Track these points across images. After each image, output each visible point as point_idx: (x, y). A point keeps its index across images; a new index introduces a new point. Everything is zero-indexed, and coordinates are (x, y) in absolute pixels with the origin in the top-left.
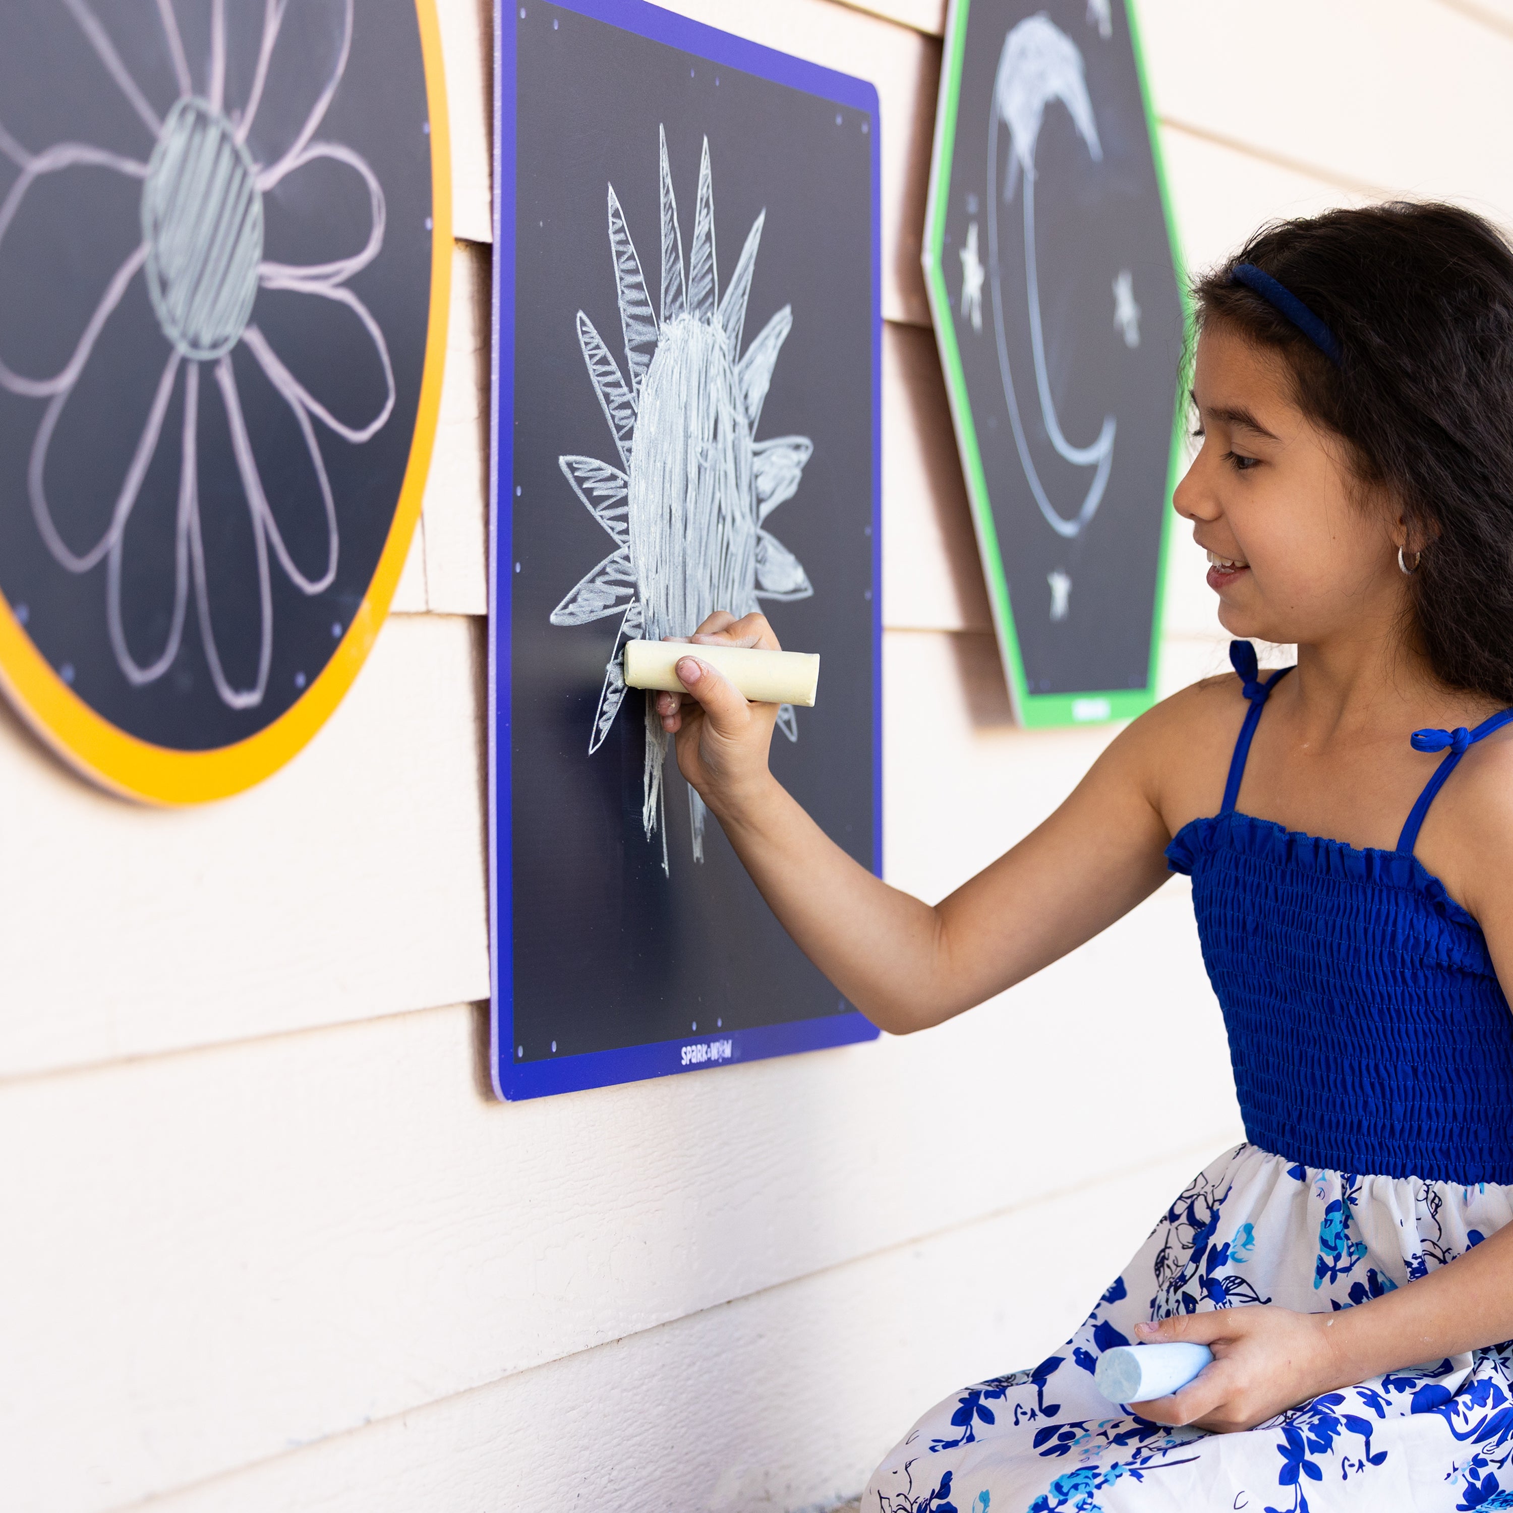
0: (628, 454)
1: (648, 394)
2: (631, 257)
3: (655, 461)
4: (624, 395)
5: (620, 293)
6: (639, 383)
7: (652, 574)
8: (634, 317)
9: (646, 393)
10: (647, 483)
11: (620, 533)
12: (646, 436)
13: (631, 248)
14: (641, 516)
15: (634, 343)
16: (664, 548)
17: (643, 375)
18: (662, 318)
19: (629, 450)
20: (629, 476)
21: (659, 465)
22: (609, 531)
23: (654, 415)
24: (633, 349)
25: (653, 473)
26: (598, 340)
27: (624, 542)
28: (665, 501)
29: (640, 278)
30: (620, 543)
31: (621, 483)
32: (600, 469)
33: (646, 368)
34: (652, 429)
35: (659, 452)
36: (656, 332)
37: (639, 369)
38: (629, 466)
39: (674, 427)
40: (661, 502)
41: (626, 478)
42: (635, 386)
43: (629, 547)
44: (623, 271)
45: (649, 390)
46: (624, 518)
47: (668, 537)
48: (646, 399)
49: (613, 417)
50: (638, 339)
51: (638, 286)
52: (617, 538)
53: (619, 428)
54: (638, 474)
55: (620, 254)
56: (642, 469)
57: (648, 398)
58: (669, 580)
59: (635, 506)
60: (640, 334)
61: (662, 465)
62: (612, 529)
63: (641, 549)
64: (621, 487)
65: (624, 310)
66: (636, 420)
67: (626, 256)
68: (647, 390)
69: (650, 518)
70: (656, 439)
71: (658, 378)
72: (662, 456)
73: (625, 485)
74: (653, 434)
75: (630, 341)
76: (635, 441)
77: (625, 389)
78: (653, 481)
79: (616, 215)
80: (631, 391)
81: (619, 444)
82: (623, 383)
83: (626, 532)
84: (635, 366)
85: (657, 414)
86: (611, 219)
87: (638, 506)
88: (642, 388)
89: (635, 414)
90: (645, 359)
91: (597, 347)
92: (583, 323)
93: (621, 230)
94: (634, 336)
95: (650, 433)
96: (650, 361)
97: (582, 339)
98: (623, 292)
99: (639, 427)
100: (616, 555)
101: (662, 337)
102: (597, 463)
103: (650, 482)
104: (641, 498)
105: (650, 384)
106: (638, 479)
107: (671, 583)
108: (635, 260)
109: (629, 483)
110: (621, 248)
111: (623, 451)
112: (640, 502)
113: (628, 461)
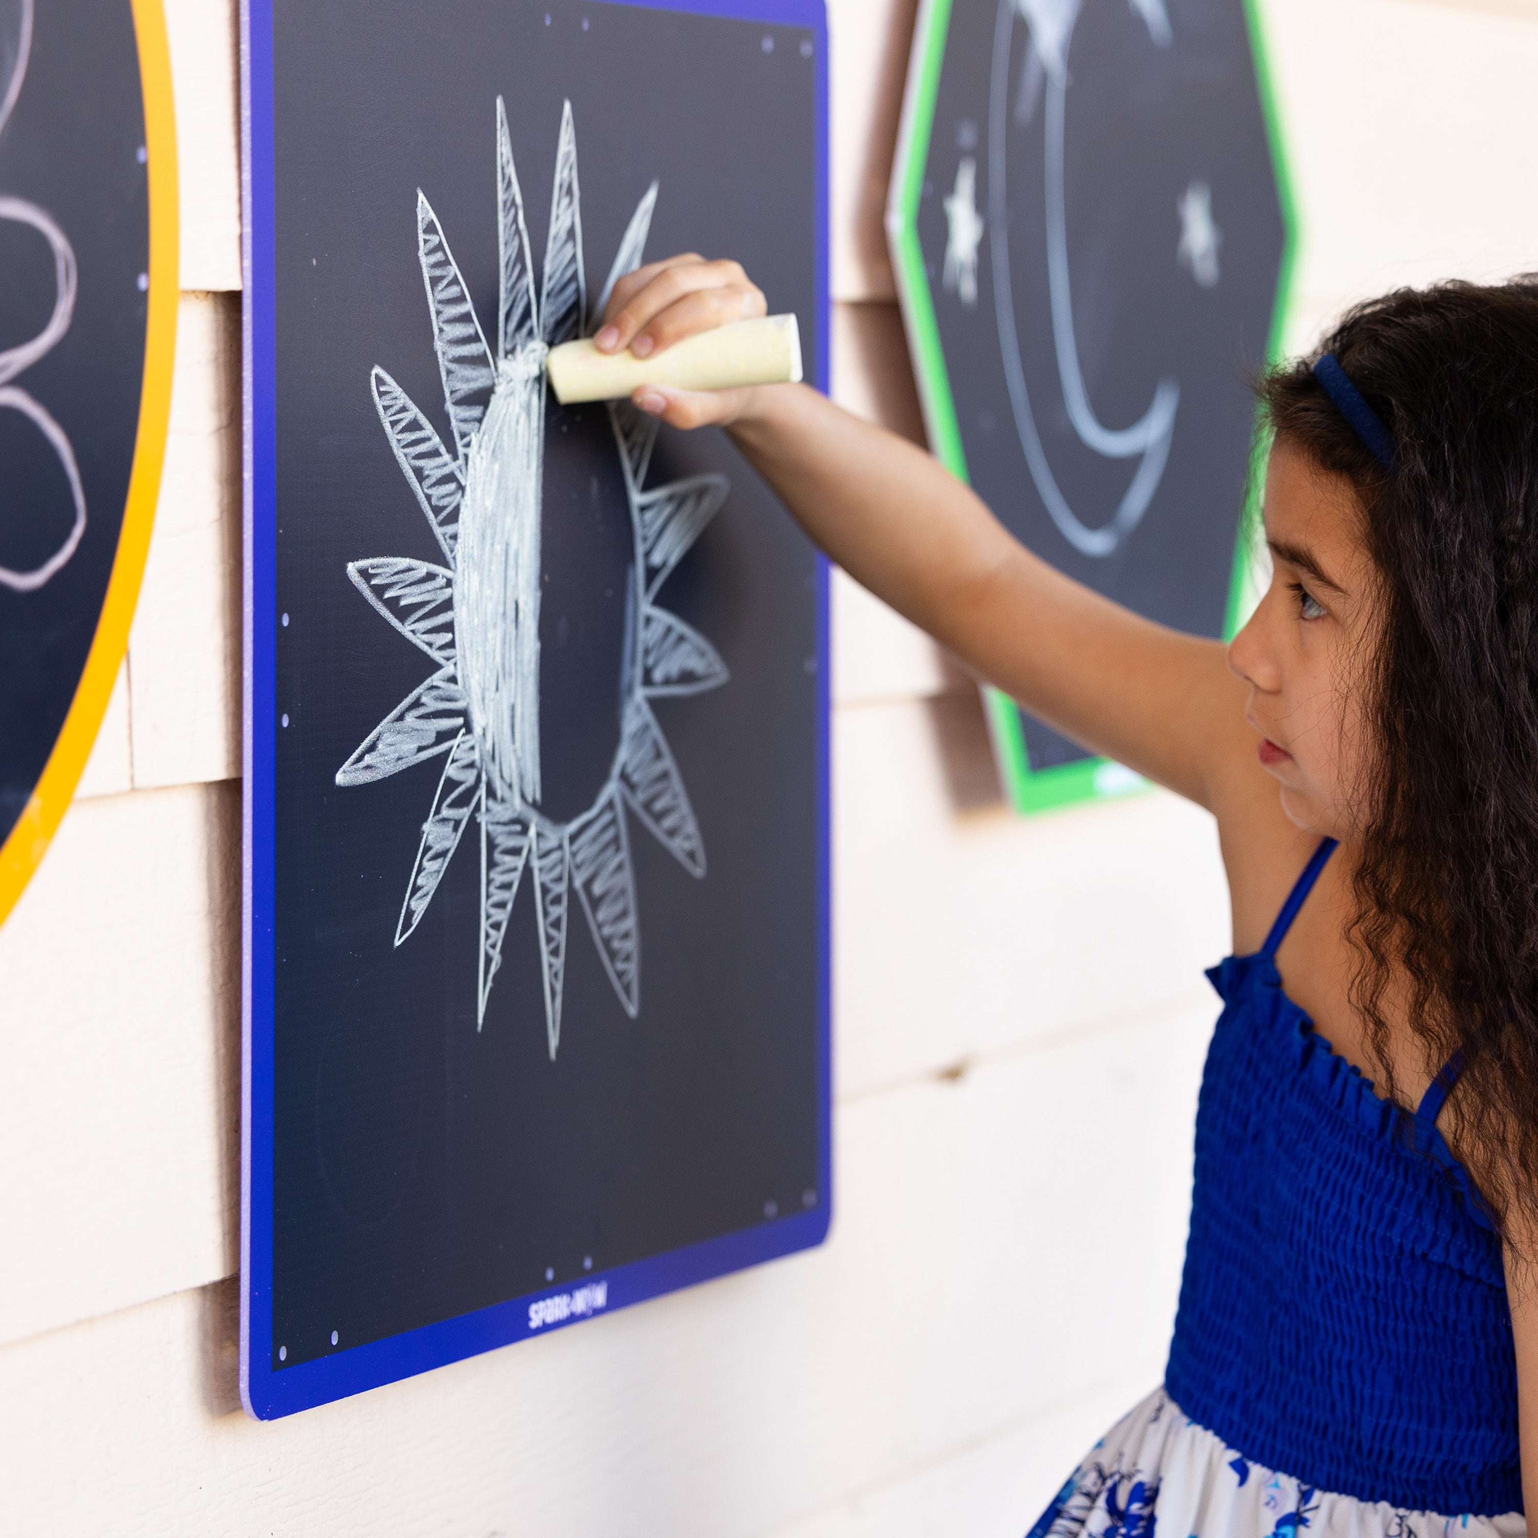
0: (451, 542)
1: (482, 458)
2: (455, 281)
3: (493, 545)
4: (445, 465)
5: (436, 331)
6: (468, 445)
7: (490, 694)
8: (460, 360)
9: (478, 457)
10: (481, 575)
11: (442, 648)
12: (478, 514)
13: (454, 269)
14: (473, 620)
15: (458, 395)
16: (507, 656)
17: (473, 435)
18: (501, 353)
19: (454, 537)
20: (454, 571)
21: (498, 548)
22: (426, 648)
23: (490, 484)
24: (457, 403)
25: (491, 562)
26: (403, 399)
27: (448, 659)
28: (509, 593)
29: (468, 306)
30: (442, 662)
31: (443, 582)
32: (409, 569)
33: (477, 424)
34: (488, 503)
35: (499, 530)
36: (492, 374)
37: (465, 427)
38: (454, 558)
39: (521, 495)
40: (502, 596)
41: (449, 574)
42: (461, 450)
43: (455, 664)
44: (440, 302)
45: (483, 453)
46: (449, 627)
47: (513, 642)
48: (478, 466)
49: (428, 497)
50: (464, 388)
51: (465, 318)
52: (437, 655)
53: (437, 510)
54: (468, 567)
55: (435, 281)
56: (473, 559)
57: (482, 462)
58: (515, 698)
59: (464, 609)
60: (468, 380)
61: (504, 547)
62: (430, 645)
63: (474, 663)
64: (442, 588)
65: (444, 353)
66: (463, 495)
67: (445, 282)
68: (479, 452)
69: (486, 621)
70: (494, 515)
71: (495, 434)
72: (503, 535)
73: (449, 583)
74: (490, 508)
75: (452, 392)
76: (463, 523)
77: (447, 457)
78: (490, 570)
79: (430, 229)
80: (455, 458)
81: (438, 531)
82: (443, 449)
83: (451, 645)
84: (461, 424)
85: (495, 482)
86: (421, 236)
87: (468, 608)
88: (472, 452)
89: (461, 488)
90: (476, 412)
91: (404, 409)
92: (380, 381)
93: (439, 247)
94: (459, 386)
95: (486, 508)
96: (484, 413)
97: (379, 403)
98: (441, 330)
99: (469, 503)
100: (436, 679)
101: (501, 380)
102: (403, 562)
103: (486, 573)
104: (473, 596)
105: (484, 445)
106: (469, 573)
107: (519, 700)
108: (459, 283)
109: (454, 581)
110: (438, 272)
111: (445, 539)
112: (471, 602)
113: (452, 551)
